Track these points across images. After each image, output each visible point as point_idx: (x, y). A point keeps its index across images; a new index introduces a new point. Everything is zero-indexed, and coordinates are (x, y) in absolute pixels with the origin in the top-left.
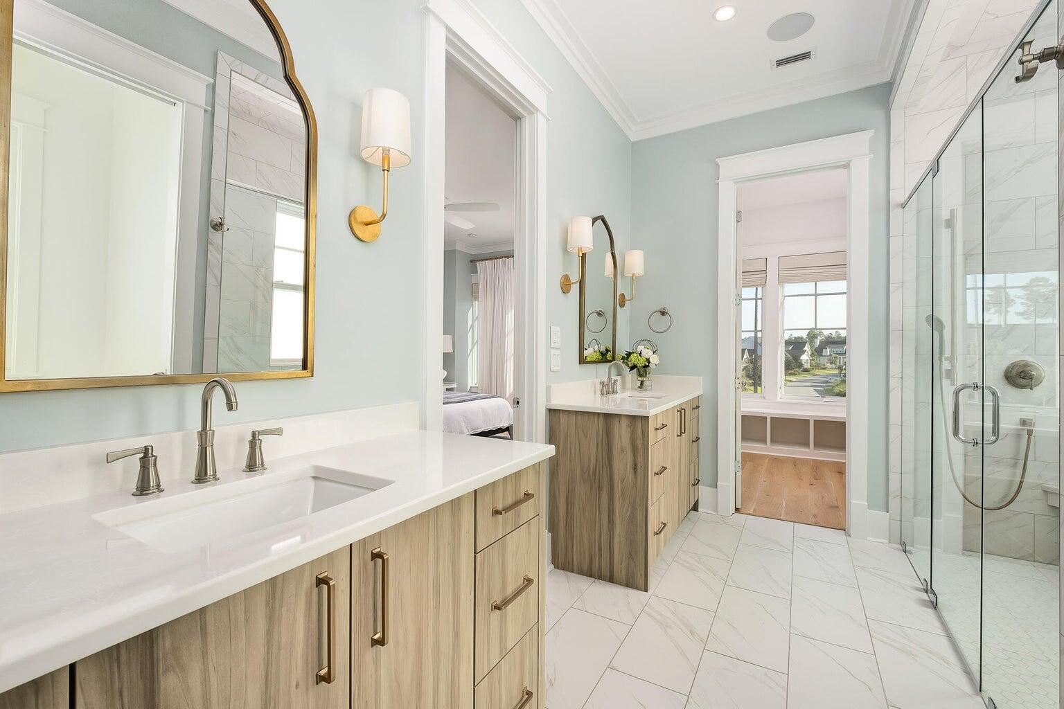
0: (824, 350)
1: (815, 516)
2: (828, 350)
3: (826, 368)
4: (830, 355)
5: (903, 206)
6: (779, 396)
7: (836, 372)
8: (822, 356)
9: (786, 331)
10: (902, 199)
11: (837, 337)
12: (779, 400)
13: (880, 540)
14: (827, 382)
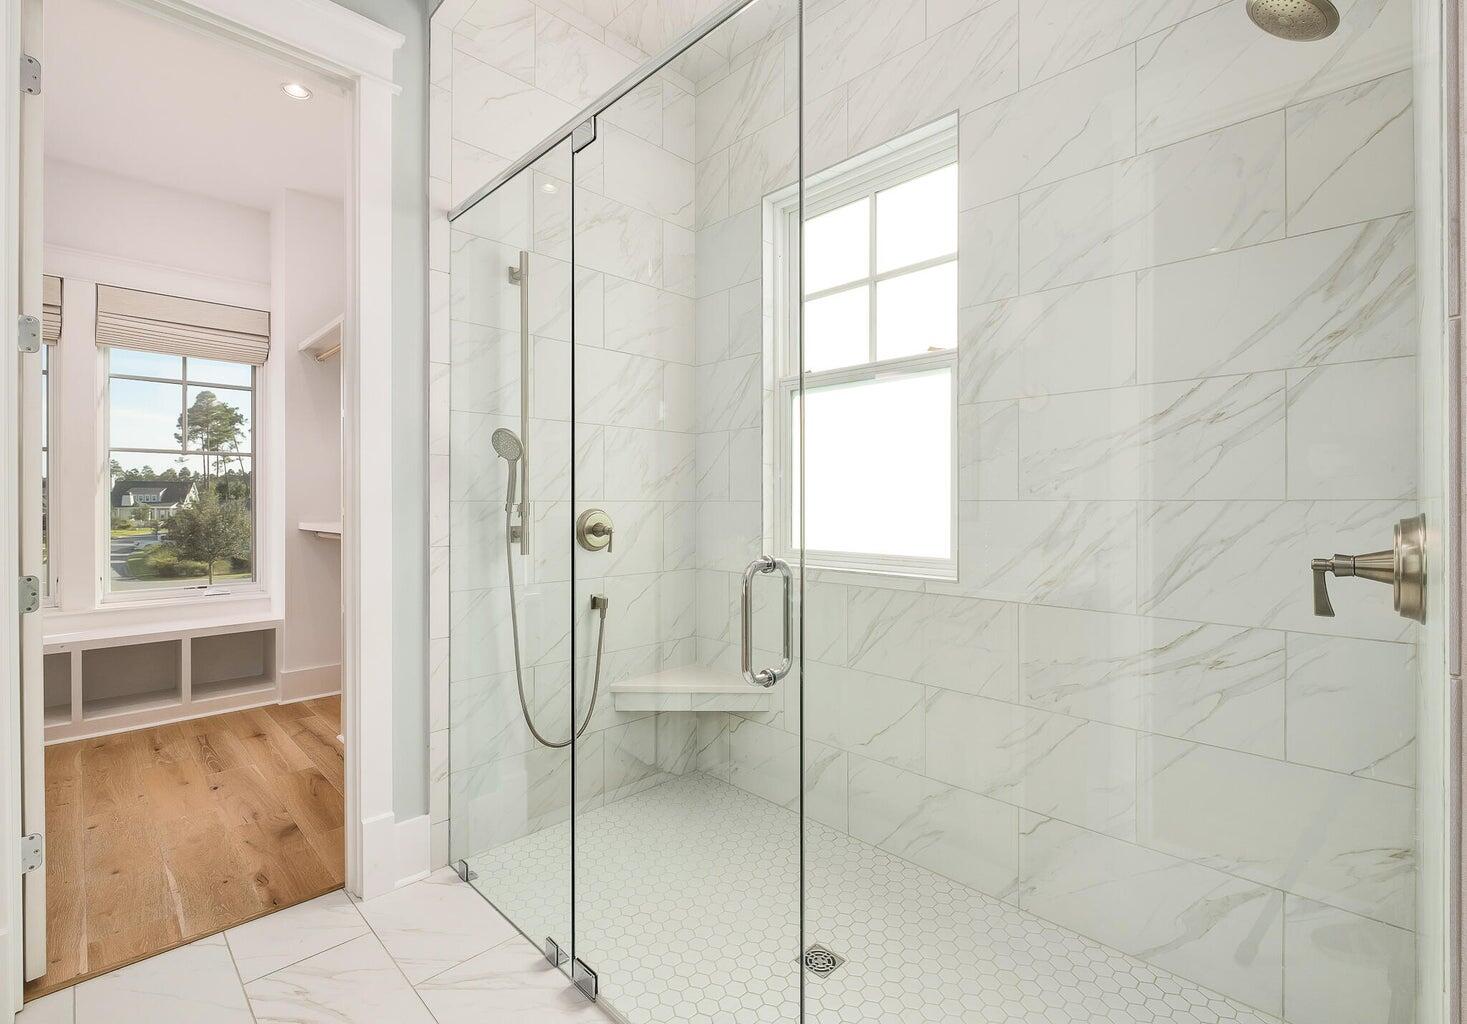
0: (124, 497)
1: (261, 879)
2: (132, 497)
3: (129, 526)
4: (135, 505)
5: (452, 217)
6: (99, 597)
7: (148, 532)
8: (120, 506)
9: (112, 453)
10: (456, 203)
11: (147, 476)
12: (98, 607)
13: (415, 877)
14: (132, 549)
